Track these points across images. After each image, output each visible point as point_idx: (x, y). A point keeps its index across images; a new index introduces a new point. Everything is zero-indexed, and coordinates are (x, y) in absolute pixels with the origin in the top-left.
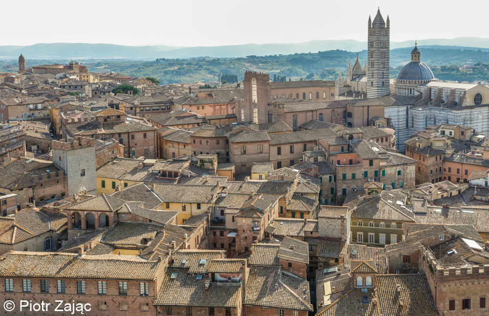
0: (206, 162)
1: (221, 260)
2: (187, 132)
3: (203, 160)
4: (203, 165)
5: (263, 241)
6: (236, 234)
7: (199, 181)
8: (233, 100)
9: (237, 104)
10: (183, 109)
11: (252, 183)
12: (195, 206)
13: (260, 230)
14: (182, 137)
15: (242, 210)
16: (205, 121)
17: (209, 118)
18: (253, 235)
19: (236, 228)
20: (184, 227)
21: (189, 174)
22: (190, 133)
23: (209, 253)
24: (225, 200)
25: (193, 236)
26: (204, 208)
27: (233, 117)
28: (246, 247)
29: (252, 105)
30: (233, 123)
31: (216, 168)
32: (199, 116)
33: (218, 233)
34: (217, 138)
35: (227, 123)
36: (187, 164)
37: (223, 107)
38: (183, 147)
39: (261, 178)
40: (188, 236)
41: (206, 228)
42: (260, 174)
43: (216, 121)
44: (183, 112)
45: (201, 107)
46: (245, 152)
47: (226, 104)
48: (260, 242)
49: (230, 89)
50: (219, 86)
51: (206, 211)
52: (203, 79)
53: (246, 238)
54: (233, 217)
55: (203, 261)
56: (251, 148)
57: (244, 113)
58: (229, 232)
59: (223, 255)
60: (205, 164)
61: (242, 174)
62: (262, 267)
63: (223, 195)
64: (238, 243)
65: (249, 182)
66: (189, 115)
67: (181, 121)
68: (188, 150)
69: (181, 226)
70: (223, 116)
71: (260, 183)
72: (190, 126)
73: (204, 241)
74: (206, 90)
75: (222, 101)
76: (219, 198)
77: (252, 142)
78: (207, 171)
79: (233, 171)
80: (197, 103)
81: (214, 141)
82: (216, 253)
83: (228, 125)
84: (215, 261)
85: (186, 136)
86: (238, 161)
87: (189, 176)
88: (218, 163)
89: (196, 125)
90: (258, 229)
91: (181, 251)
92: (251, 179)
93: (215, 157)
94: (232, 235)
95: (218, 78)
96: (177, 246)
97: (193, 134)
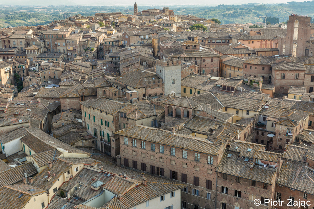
0: (254, 82)
1: (263, 151)
2: (241, 60)
3: (252, 81)
4: (252, 84)
5: (294, 143)
6: (273, 135)
7: (248, 95)
8: (277, 37)
9: (280, 40)
10: (238, 42)
11: (288, 101)
12: (245, 112)
13: (293, 135)
14: (237, 63)
15: (280, 119)
16: (254, 52)
17: (257, 50)
18: (287, 138)
19: (274, 131)
20: (237, 125)
21: (241, 89)
22: (244, 61)
23: (254, 145)
24: (267, 111)
25: (243, 132)
26: (252, 114)
27: (276, 50)
28: (280, 146)
29: (292, 41)
30: (276, 55)
31: (261, 87)
32: (250, 48)
33: (260, 133)
34: (263, 66)
35: (271, 55)
36: (240, 82)
37: (268, 42)
38: (237, 70)
39: (295, 98)
40: (240, 132)
41: (252, 128)
42: (295, 95)
43: (263, 53)
44: (238, 45)
45: (251, 42)
46: (284, 77)
47: (270, 40)
48: (291, 144)
49: (274, 29)
50: (264, 26)
51: (253, 116)
52: (251, 21)
53: (281, 139)
54: (272, 123)
55: (250, 150)
56: (289, 75)
57: (285, 47)
58: (269, 134)
59: (264, 148)
60: (253, 83)
61: (280, 93)
62: (292, 161)
63: (266, 107)
64: (275, 142)
65: (286, 100)
66: (243, 47)
67: (237, 52)
68: (241, 72)
69: (235, 124)
70: (268, 49)
71: (295, 101)
72: (243, 56)
73: (250, 137)
74: (256, 29)
75: (268, 38)
76: (263, 108)
77: (291, 70)
78: (254, 89)
79: (274, 91)
80: (249, 38)
81: (261, 68)
82: (259, 146)
83: (272, 57)
84: (258, 151)
85: (240, 63)
86: (278, 84)
87: (241, 91)
88: (263, 84)
89: (247, 55)
90: (292, 134)
91: (235, 140)
92: (287, 98)
93: (261, 79)
94: (271, 136)
95: (263, 20)
96: (232, 137)
97: (245, 61)
